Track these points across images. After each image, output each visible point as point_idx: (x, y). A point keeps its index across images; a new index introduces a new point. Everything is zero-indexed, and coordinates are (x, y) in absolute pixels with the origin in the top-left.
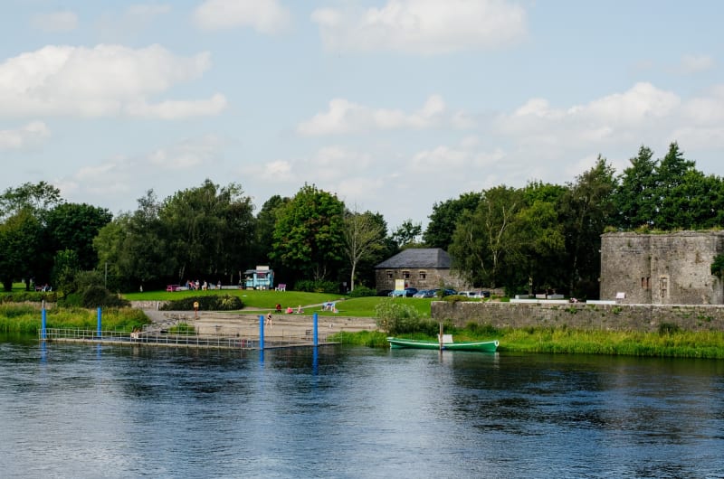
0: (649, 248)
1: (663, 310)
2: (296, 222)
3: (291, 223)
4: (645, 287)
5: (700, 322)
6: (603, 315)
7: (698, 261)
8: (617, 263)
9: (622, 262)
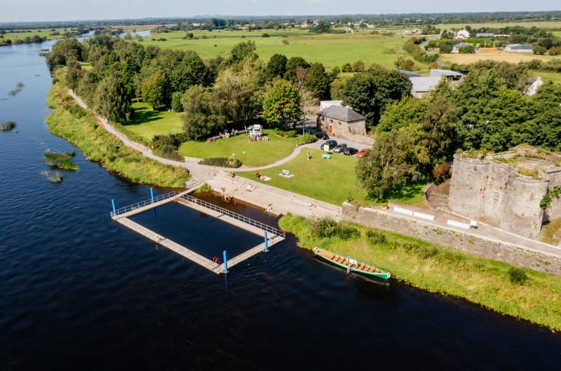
0: (488, 170)
1: (509, 247)
2: (273, 101)
3: (271, 101)
4: (482, 195)
5: (539, 263)
6: (461, 240)
7: (532, 198)
8: (465, 178)
9: (469, 179)
